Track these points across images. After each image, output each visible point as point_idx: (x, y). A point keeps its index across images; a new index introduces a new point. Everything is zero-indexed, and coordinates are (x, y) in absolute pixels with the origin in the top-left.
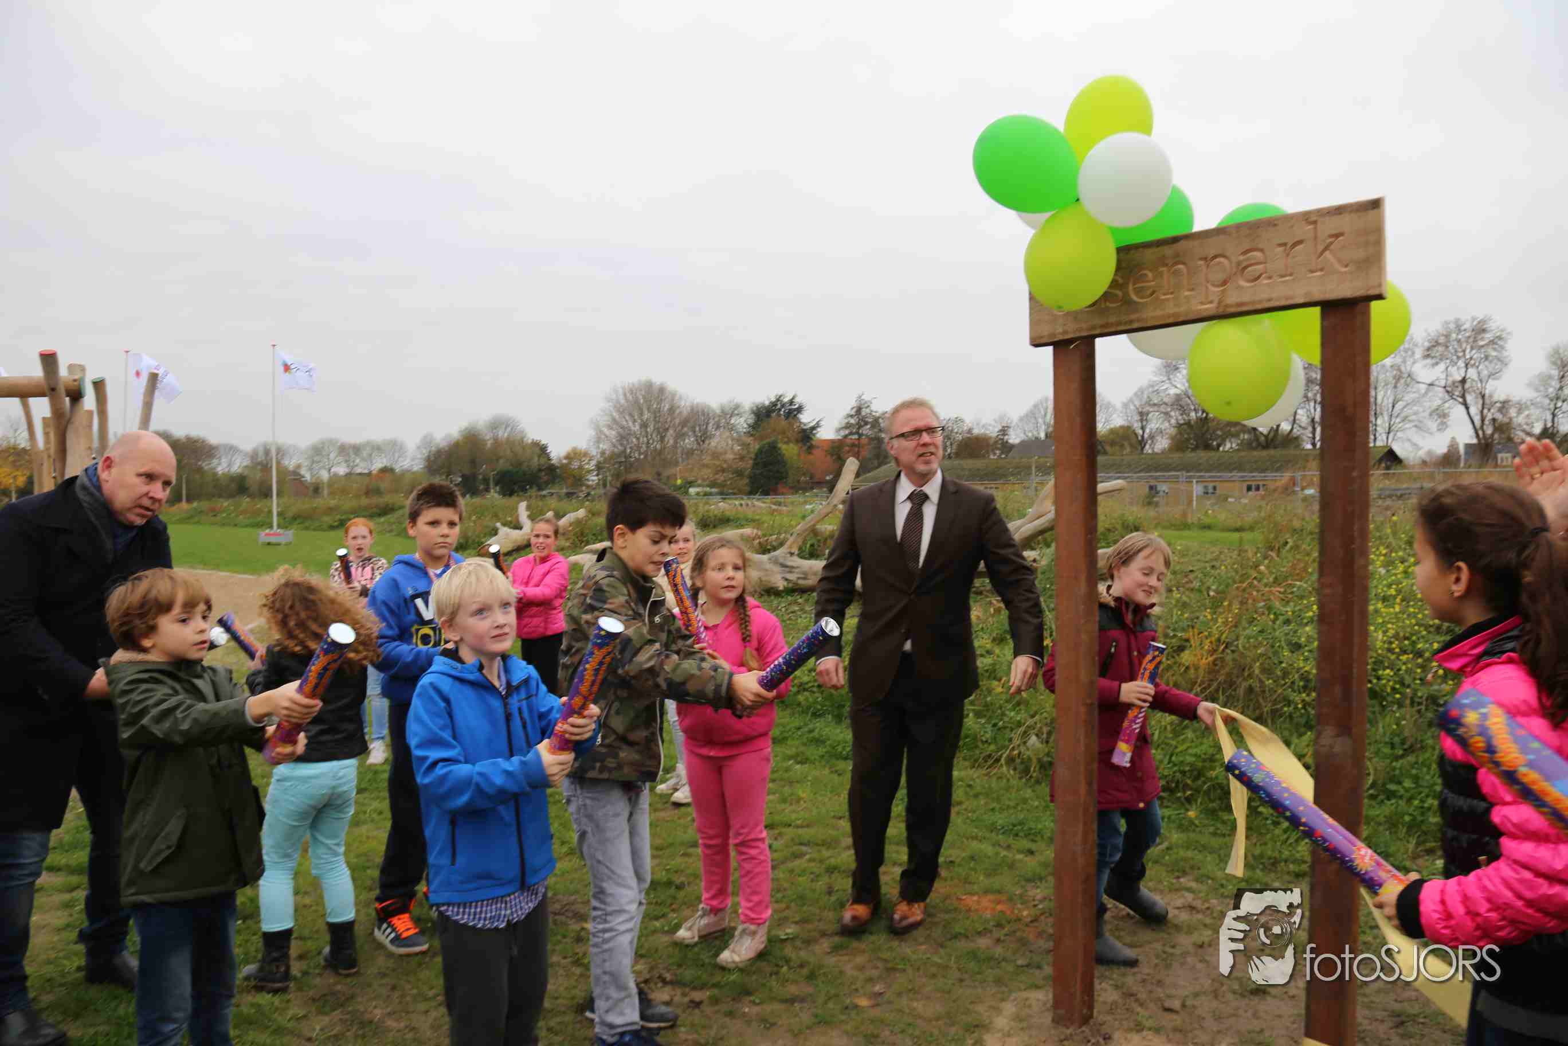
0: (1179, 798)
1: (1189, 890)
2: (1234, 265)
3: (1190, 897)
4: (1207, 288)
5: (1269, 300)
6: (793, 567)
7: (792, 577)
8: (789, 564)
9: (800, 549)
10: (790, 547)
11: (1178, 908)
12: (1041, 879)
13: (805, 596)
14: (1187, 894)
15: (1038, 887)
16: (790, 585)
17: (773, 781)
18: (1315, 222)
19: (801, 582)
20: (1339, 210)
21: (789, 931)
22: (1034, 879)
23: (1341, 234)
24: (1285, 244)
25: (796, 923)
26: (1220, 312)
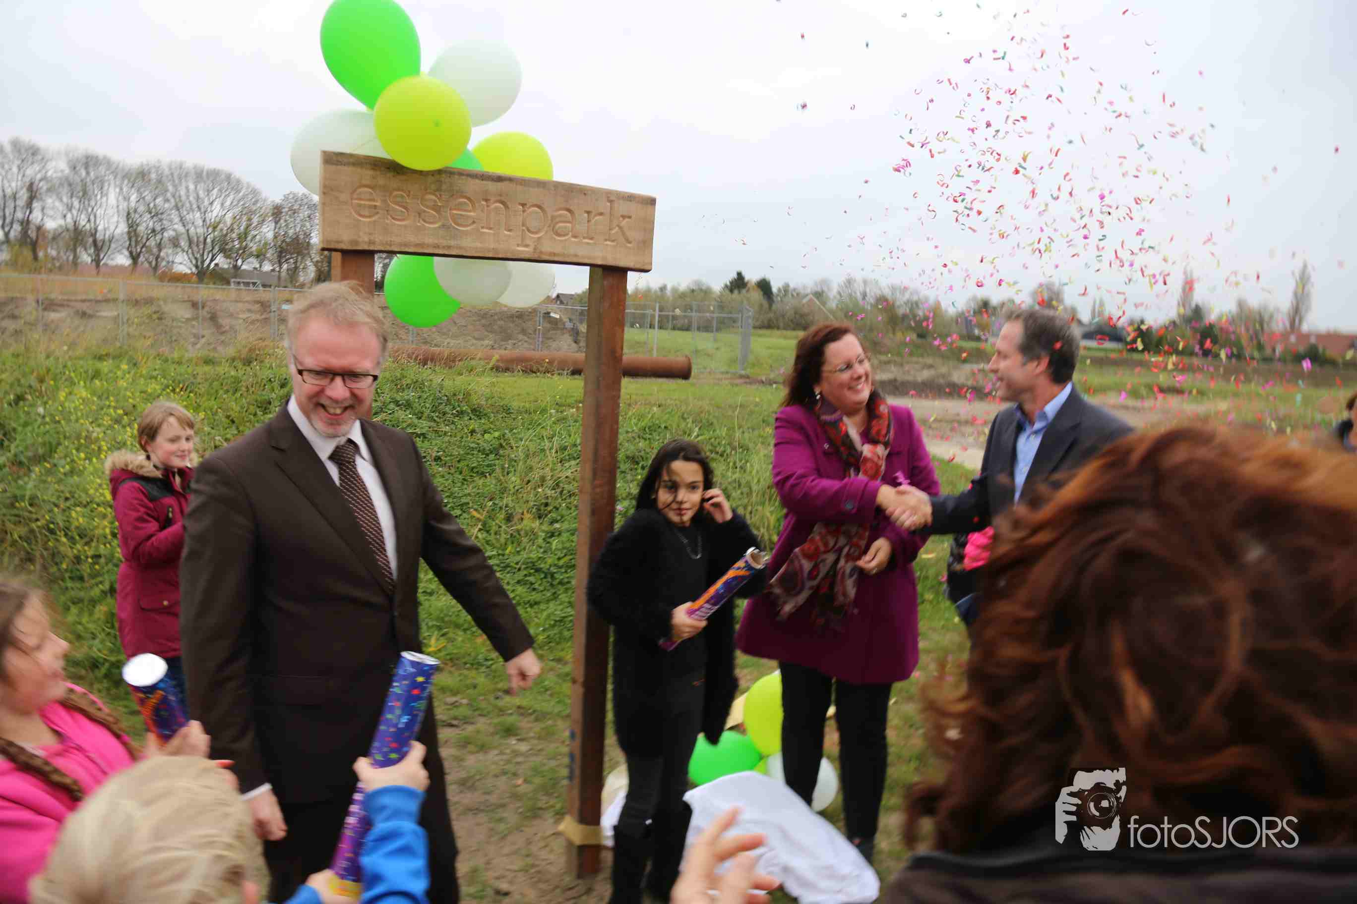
2: (549, 217)
4: (524, 231)
5: (576, 256)
18: (612, 201)
24: (588, 212)
26: (536, 257)
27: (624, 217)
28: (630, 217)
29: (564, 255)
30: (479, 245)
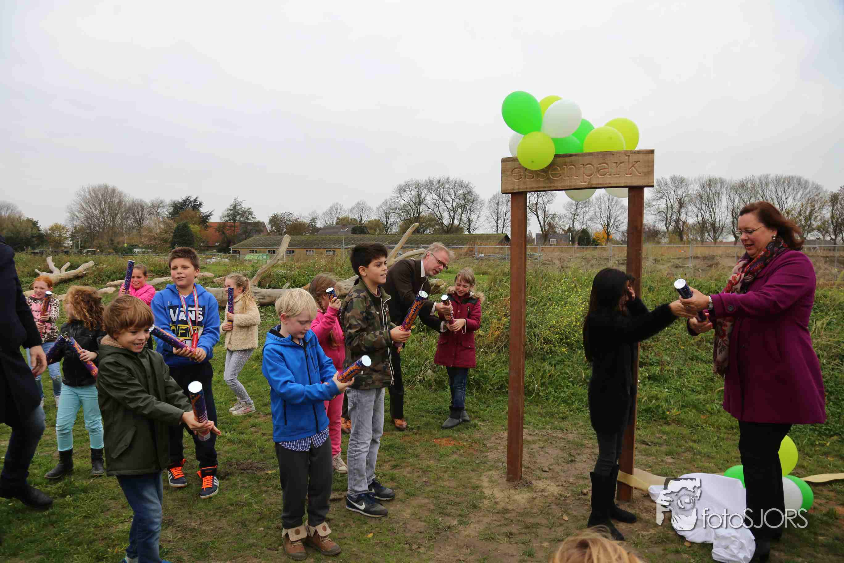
2: (595, 168)
4: (584, 176)
5: (610, 183)
9: (259, 283)
10: (254, 282)
13: (264, 308)
24: (616, 163)
26: (589, 186)
27: (637, 162)
28: (639, 161)
29: (603, 184)
30: (562, 184)
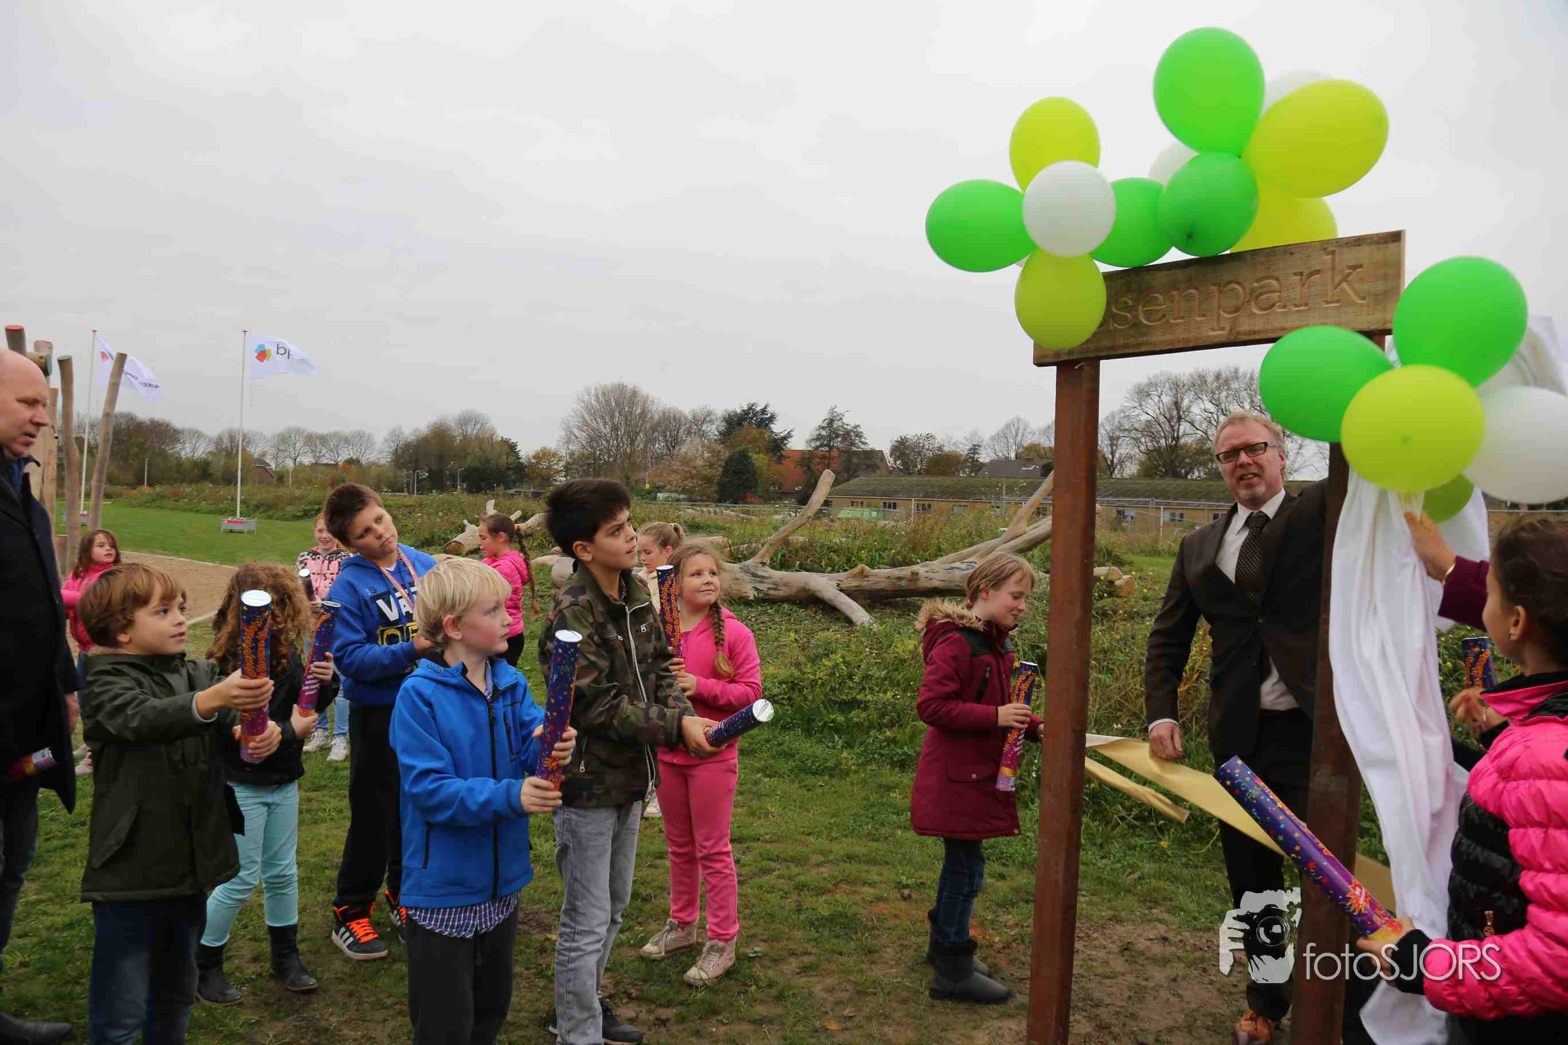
0: (1152, 827)
1: (1160, 921)
2: (1248, 291)
3: (1162, 929)
4: (1219, 314)
5: (1283, 329)
6: (763, 577)
7: (763, 587)
8: (760, 573)
9: (771, 559)
10: (762, 557)
11: (1151, 940)
12: (1013, 905)
13: (776, 607)
14: (1159, 925)
15: (1009, 913)
16: (761, 595)
17: (742, 793)
18: (1333, 253)
19: (771, 592)
20: (1358, 241)
21: (757, 949)
22: (1006, 905)
23: (1361, 266)
24: (1301, 274)
25: (764, 941)
26: (1232, 338)
27: (1354, 267)
